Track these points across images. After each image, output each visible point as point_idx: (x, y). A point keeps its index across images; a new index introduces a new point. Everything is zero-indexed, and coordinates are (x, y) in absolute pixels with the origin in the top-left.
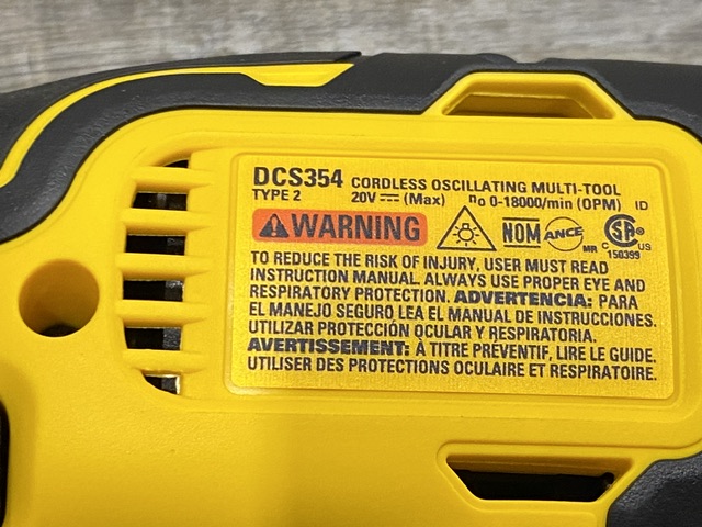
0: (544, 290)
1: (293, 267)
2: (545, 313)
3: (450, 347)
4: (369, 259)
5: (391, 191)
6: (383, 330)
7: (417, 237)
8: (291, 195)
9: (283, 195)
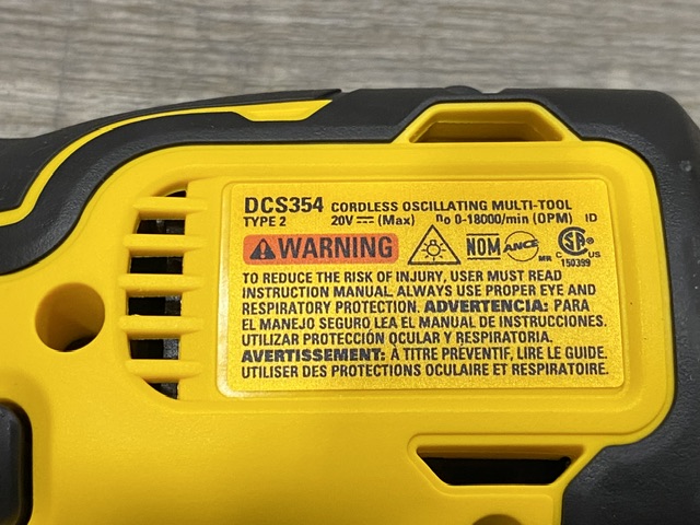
0: (504, 297)
1: (280, 285)
2: (506, 318)
3: (422, 351)
4: (348, 276)
5: (366, 213)
6: (361, 338)
7: (389, 254)
8: (278, 221)
9: (271, 221)
